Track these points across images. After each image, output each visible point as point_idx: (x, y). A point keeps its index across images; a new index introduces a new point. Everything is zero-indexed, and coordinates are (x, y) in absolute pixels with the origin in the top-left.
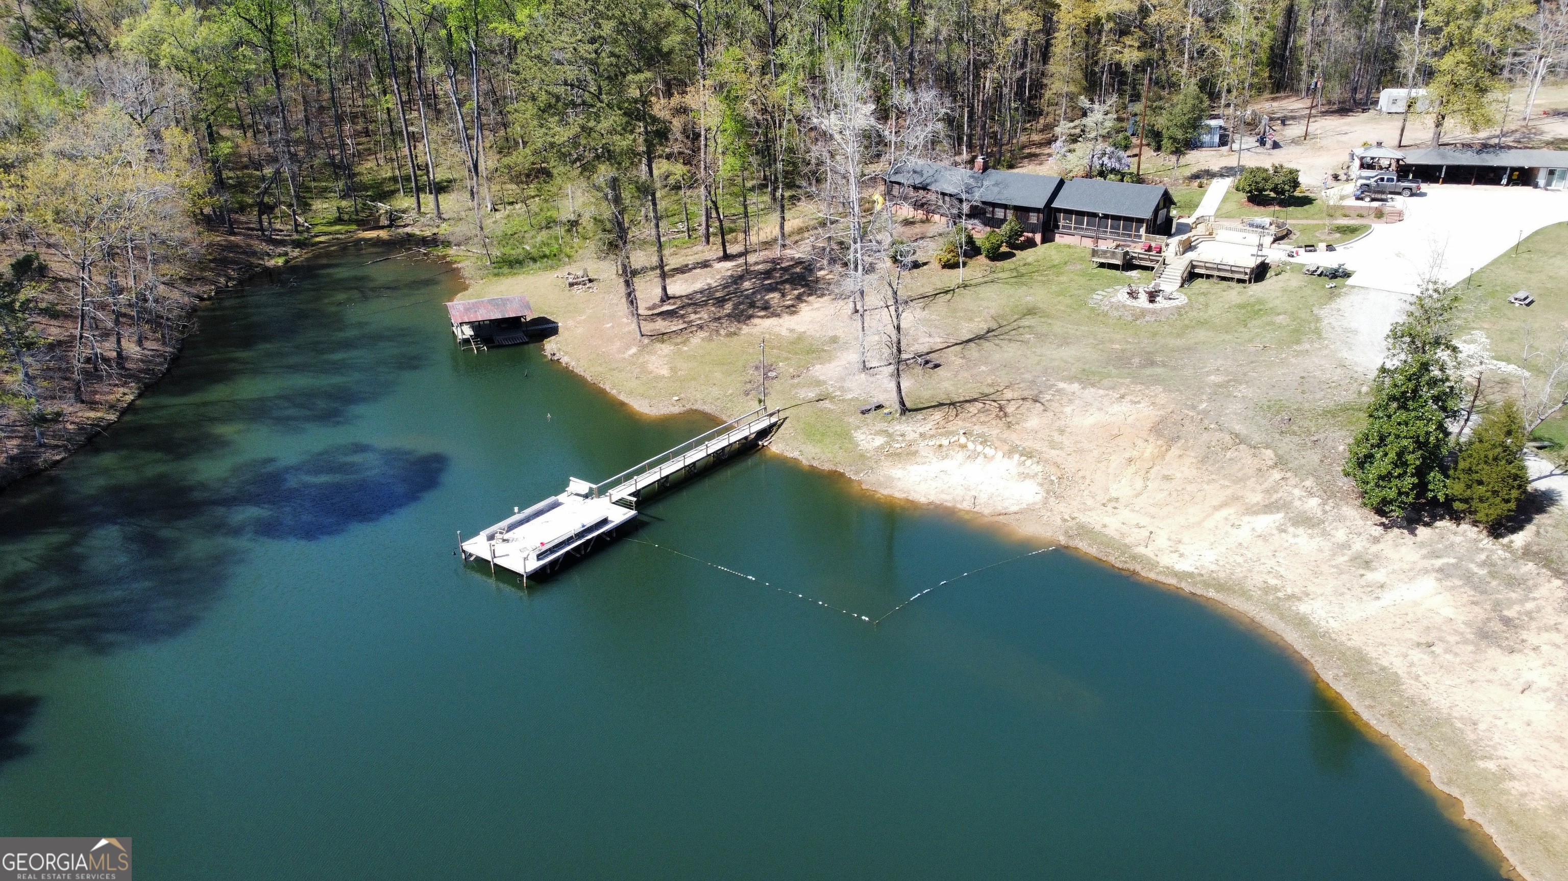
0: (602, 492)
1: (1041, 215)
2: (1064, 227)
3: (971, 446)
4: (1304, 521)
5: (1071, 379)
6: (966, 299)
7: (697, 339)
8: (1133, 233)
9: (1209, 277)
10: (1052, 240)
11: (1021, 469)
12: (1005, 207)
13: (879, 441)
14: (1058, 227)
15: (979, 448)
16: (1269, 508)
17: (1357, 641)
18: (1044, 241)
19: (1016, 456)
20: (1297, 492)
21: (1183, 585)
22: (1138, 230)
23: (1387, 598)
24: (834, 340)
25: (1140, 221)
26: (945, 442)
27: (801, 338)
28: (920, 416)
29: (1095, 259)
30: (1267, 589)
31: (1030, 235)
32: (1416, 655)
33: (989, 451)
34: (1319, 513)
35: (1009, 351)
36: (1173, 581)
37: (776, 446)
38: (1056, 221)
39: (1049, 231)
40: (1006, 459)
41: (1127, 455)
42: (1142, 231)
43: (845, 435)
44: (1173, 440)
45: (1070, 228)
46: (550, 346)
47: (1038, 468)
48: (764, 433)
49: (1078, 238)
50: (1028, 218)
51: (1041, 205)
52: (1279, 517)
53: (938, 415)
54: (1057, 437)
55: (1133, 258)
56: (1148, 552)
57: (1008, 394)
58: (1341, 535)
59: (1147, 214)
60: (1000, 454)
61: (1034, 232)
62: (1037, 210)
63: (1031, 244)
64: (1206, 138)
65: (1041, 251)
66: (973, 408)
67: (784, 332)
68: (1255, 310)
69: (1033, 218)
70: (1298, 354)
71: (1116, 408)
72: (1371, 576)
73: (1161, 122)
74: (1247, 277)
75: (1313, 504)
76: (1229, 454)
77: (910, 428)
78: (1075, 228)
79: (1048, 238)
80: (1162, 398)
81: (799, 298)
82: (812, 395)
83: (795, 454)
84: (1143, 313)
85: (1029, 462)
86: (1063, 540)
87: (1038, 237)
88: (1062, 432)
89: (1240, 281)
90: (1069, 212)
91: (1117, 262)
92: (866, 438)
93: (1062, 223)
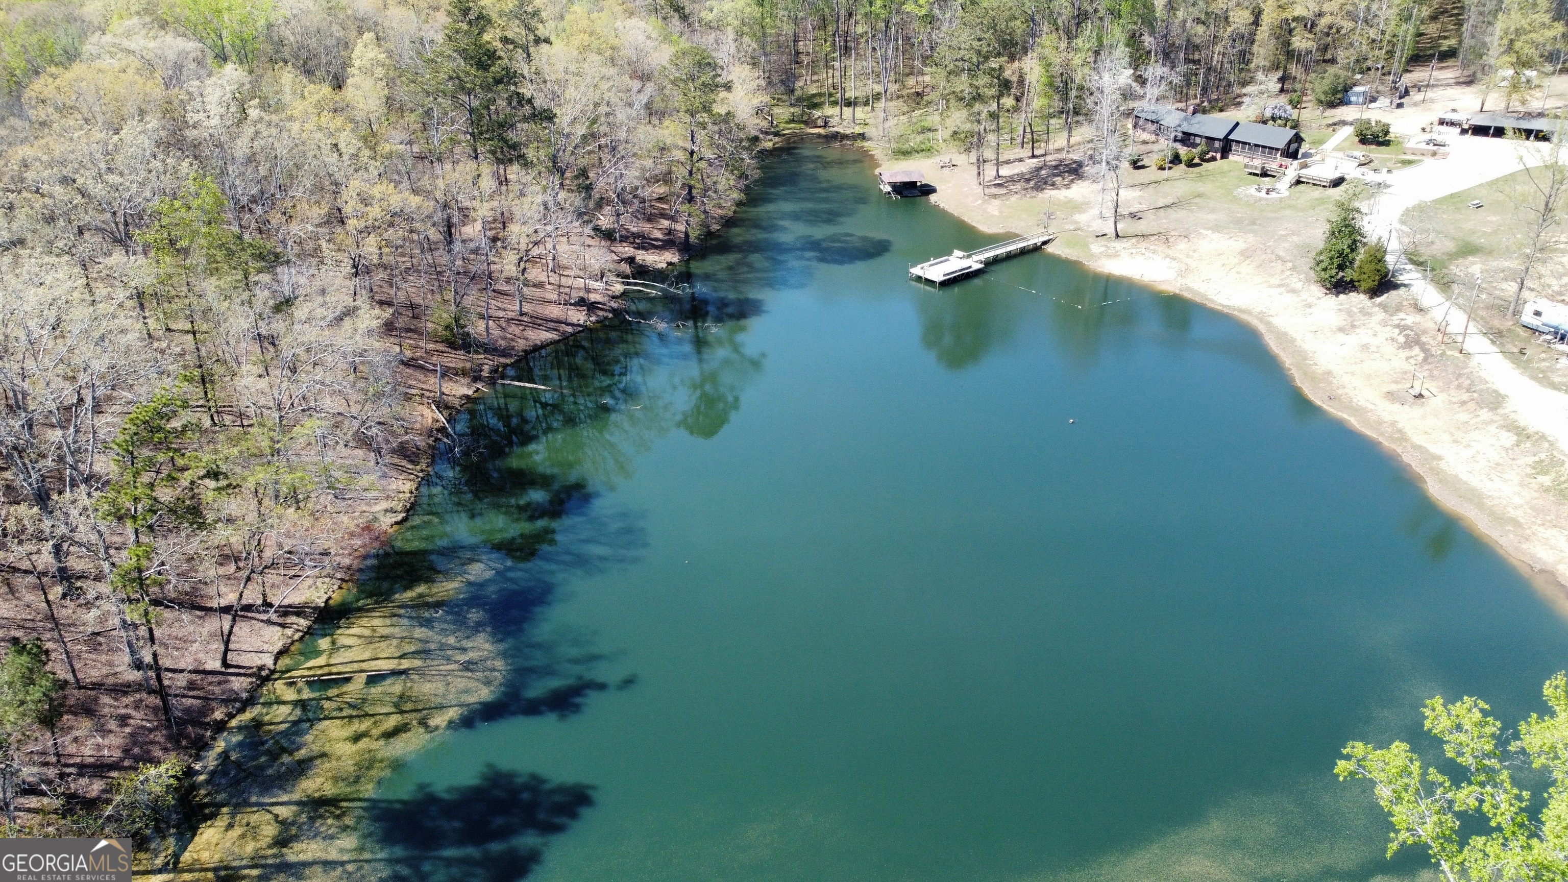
0: (969, 256)
1: (1222, 143)
2: (1234, 150)
3: (1147, 254)
4: (1294, 291)
5: (1208, 229)
6: (1166, 188)
7: (1014, 198)
8: (1272, 156)
9: (1307, 183)
10: (1227, 158)
11: (1169, 265)
12: (1200, 136)
13: (1103, 249)
14: (1231, 151)
15: (1151, 255)
16: (1277, 286)
17: (1288, 330)
18: (1222, 157)
19: (1168, 259)
22: (1275, 155)
23: (1310, 317)
24: (1088, 203)
25: (1277, 149)
26: (1134, 251)
27: (1071, 201)
28: (1124, 240)
30: (1262, 313)
31: (1214, 154)
32: (1309, 334)
33: (1156, 257)
34: (1299, 288)
35: (1180, 214)
36: (1220, 308)
37: (1050, 249)
38: (1230, 146)
39: (1225, 151)
40: (1163, 261)
41: (1223, 262)
42: (1278, 155)
43: (1086, 246)
44: (1248, 257)
45: (1238, 151)
46: (933, 198)
47: (1177, 265)
48: (1045, 243)
49: (1240, 157)
50: (1213, 144)
51: (1222, 137)
52: (1281, 290)
53: (1134, 240)
54: (1191, 253)
55: (1268, 170)
56: (1215, 298)
57: (1173, 233)
59: (1281, 145)
60: (1161, 258)
61: (1216, 152)
62: (1219, 140)
63: (1214, 159)
64: (1353, 99)
65: (1220, 163)
66: (1152, 238)
67: (1062, 198)
68: (1324, 201)
69: (1217, 144)
71: (1226, 242)
72: (1309, 310)
74: (1330, 185)
75: (1299, 285)
76: (1272, 264)
77: (1118, 245)
78: (1241, 152)
79: (1224, 156)
80: (1251, 239)
81: (1072, 181)
82: (1072, 228)
83: (1060, 253)
84: (1261, 199)
85: (1173, 262)
86: (1177, 292)
87: (1218, 156)
88: (1194, 251)
89: (1323, 186)
90: (1238, 142)
91: (1258, 172)
92: (1096, 248)
93: (1233, 148)
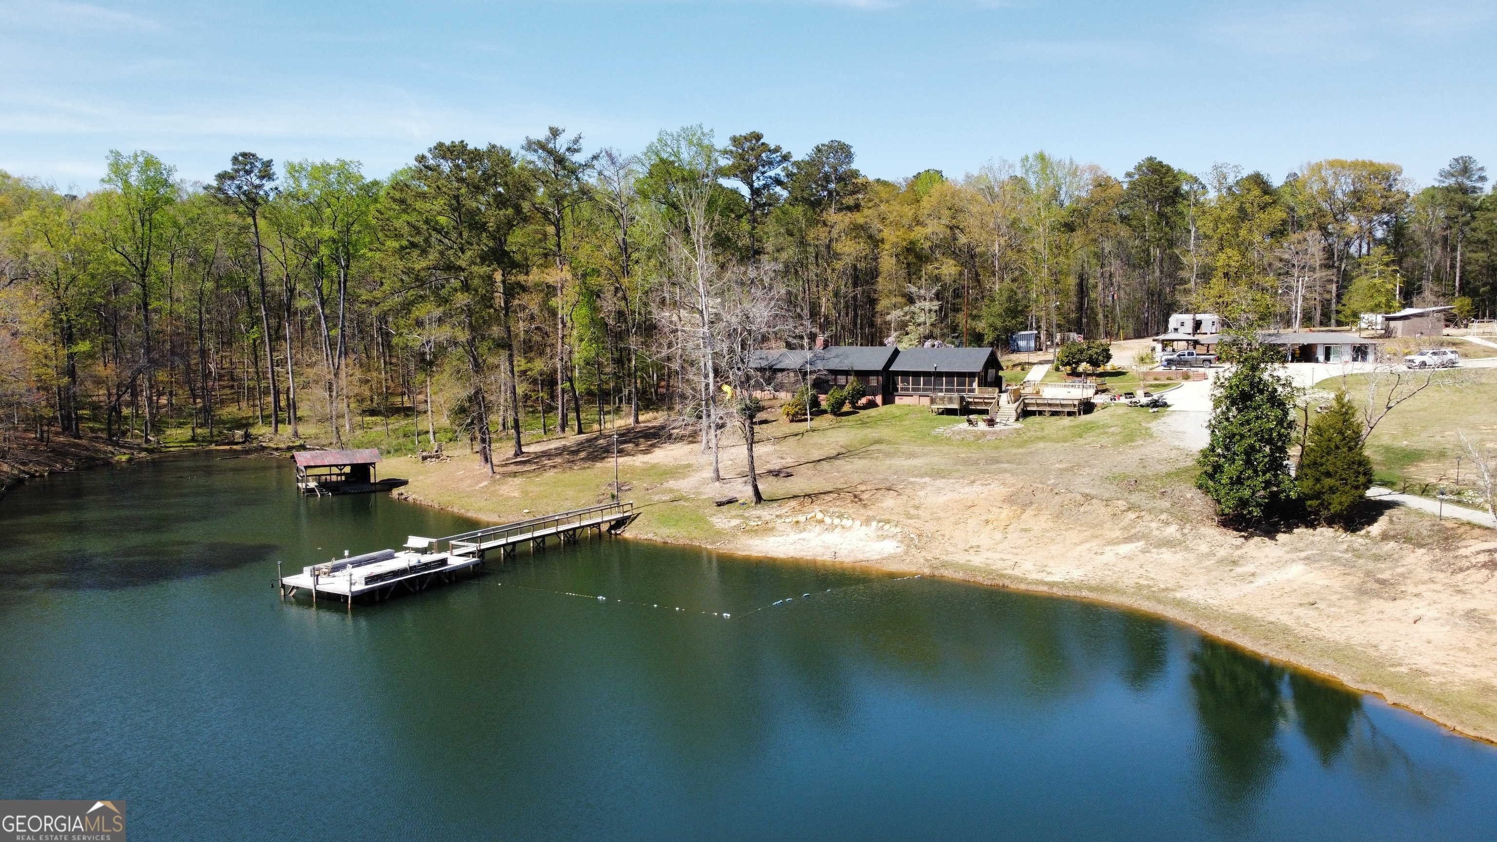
1: (880, 378)
2: (902, 389)
3: (828, 520)
4: (1168, 543)
5: (922, 476)
6: (816, 438)
7: (551, 473)
8: (967, 388)
9: (1041, 413)
10: (893, 402)
11: (880, 533)
12: (846, 373)
13: (735, 522)
14: (897, 390)
15: (837, 521)
16: (1128, 540)
17: (1238, 609)
18: (885, 403)
19: (874, 524)
20: (1154, 525)
21: (1055, 590)
22: (971, 385)
23: (1260, 582)
24: (689, 466)
25: (972, 375)
26: (802, 518)
27: (654, 466)
28: (775, 504)
29: (935, 407)
30: (1139, 587)
31: (870, 397)
32: (1300, 612)
33: (847, 523)
34: (1179, 536)
35: (859, 463)
36: (1044, 589)
37: (629, 533)
38: (895, 384)
39: (889, 393)
40: (864, 527)
41: (984, 518)
42: (975, 385)
43: (699, 520)
44: (1025, 506)
45: (908, 389)
46: (397, 493)
47: (894, 530)
48: (616, 524)
49: (916, 398)
50: (868, 382)
51: (879, 366)
52: (1141, 544)
53: (793, 503)
54: (912, 511)
55: (969, 403)
56: (1017, 572)
57: (863, 488)
58: (1204, 548)
59: (978, 367)
60: (858, 523)
61: (875, 395)
62: (877, 374)
63: (872, 405)
64: (1022, 343)
65: (882, 409)
66: (828, 498)
67: (637, 464)
68: (1089, 428)
69: (874, 381)
70: (1133, 448)
71: (967, 489)
72: (1239, 570)
73: (981, 326)
74: (1076, 409)
75: (1172, 530)
76: (1082, 509)
77: (766, 513)
78: (913, 390)
79: (888, 400)
80: (1010, 479)
81: (653, 445)
82: (666, 498)
83: (650, 536)
84: (984, 434)
85: (887, 527)
86: (927, 571)
87: (879, 399)
88: (917, 508)
89: (1070, 414)
90: (905, 374)
91: (955, 406)
92: (723, 521)
93: (900, 386)
